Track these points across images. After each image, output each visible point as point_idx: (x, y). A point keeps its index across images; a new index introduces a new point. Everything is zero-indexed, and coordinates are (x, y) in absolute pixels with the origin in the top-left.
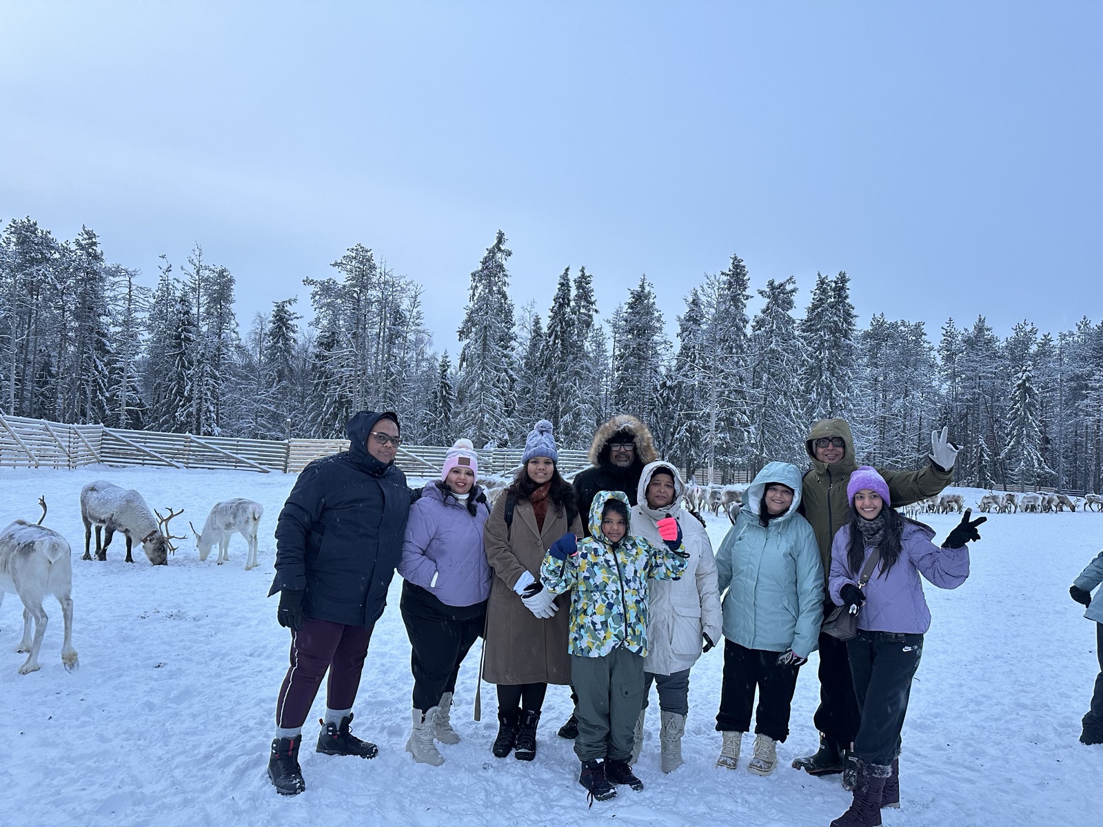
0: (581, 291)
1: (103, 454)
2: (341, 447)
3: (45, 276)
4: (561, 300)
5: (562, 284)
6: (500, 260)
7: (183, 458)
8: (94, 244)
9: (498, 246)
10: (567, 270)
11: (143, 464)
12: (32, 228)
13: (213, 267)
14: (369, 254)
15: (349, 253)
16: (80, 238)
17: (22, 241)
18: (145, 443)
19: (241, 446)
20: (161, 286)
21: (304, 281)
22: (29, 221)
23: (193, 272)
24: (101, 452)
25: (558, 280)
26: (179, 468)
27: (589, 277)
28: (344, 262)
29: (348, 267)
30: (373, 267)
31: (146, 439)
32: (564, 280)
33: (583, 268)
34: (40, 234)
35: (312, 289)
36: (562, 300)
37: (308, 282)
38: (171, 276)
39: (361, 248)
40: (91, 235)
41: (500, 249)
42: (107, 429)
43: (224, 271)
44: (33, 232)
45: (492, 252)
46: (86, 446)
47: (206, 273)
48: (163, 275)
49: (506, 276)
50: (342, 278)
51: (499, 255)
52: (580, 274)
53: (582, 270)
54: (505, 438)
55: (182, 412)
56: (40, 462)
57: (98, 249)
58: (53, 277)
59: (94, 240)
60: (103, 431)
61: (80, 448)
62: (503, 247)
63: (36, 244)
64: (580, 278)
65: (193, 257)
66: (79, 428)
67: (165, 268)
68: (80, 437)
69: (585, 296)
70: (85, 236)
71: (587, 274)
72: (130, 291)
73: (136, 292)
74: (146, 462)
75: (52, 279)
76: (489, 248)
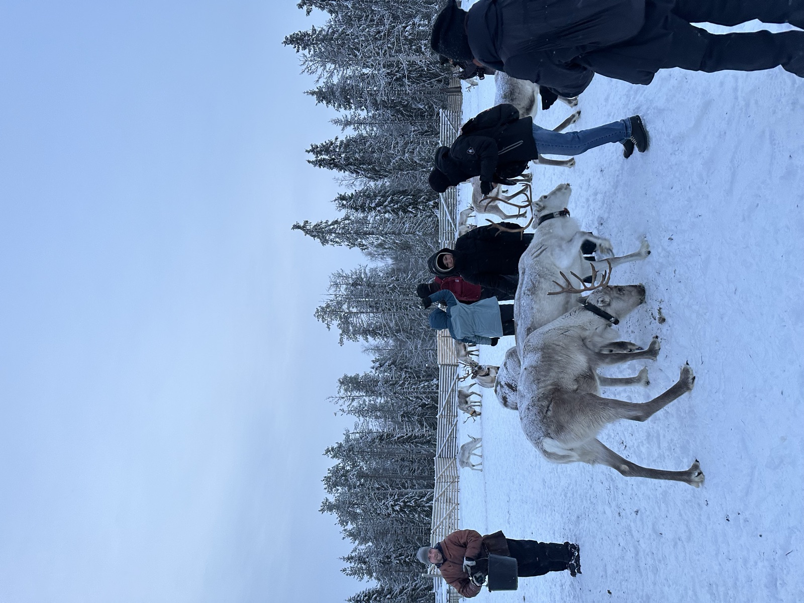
0: (323, 153)
1: (451, 457)
2: (442, 337)
3: (354, 474)
4: (331, 166)
5: (320, 165)
6: (312, 227)
7: (452, 418)
8: (333, 449)
9: (303, 228)
10: (309, 162)
11: (456, 437)
12: (327, 479)
13: (338, 388)
14: (319, 308)
15: (320, 320)
16: (331, 456)
17: (335, 485)
18: (444, 437)
19: (443, 389)
20: (352, 414)
21: (341, 346)
22: (324, 480)
23: (343, 400)
24: (450, 458)
25: (317, 167)
26: (457, 421)
27: (312, 146)
28: (326, 322)
29: (329, 319)
30: (328, 306)
31: (441, 437)
32: (317, 164)
33: (307, 151)
34: (331, 475)
35: (345, 340)
36: (332, 164)
37: (341, 342)
38: (346, 409)
39: (316, 313)
40: (328, 451)
41: (304, 227)
42: (437, 456)
43: (339, 381)
44: (329, 478)
45: (307, 232)
46: (446, 469)
47: (342, 391)
48: (346, 413)
49: (321, 222)
50: (336, 322)
51: (308, 227)
52: (311, 153)
53: (309, 152)
54: (432, 204)
55: (425, 400)
56: (456, 502)
57: (336, 446)
58: (354, 470)
59: (330, 449)
60: (438, 457)
61: (448, 474)
62: (302, 224)
63: (337, 478)
64: (314, 154)
65: (334, 401)
66: (437, 476)
67: (341, 413)
68: (442, 475)
69: (326, 149)
70: (328, 453)
71: (311, 148)
72: (358, 433)
73: (358, 430)
74: (454, 436)
75: (355, 471)
76: (304, 234)
